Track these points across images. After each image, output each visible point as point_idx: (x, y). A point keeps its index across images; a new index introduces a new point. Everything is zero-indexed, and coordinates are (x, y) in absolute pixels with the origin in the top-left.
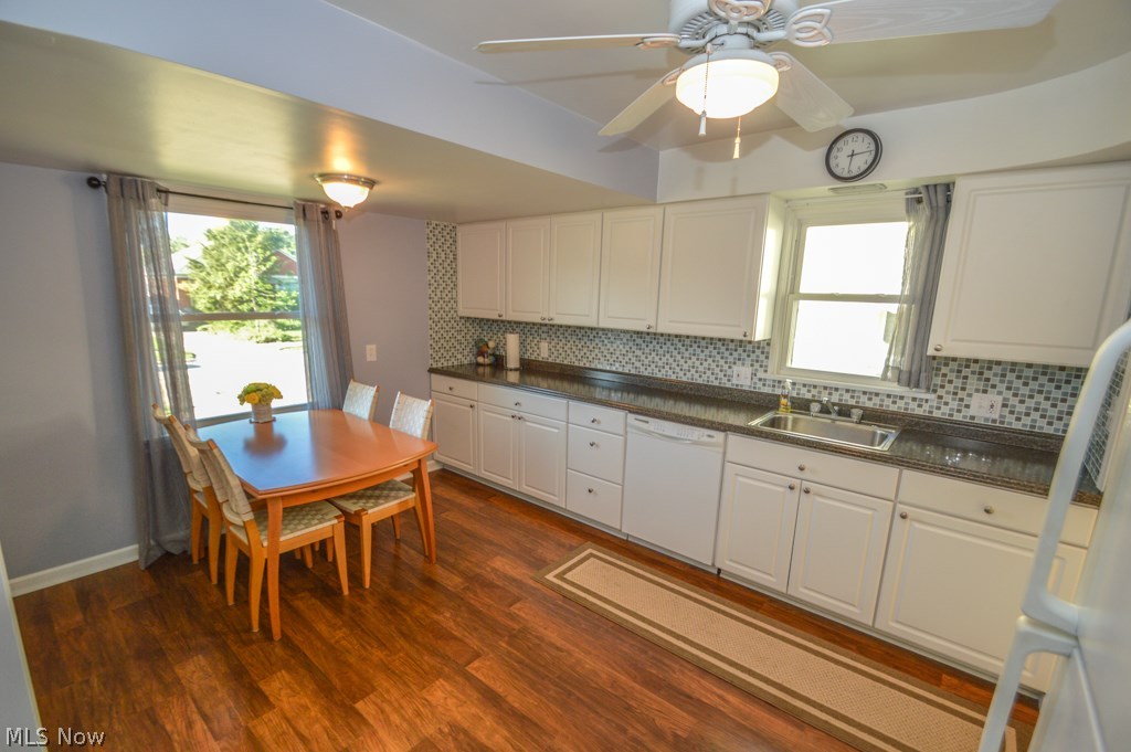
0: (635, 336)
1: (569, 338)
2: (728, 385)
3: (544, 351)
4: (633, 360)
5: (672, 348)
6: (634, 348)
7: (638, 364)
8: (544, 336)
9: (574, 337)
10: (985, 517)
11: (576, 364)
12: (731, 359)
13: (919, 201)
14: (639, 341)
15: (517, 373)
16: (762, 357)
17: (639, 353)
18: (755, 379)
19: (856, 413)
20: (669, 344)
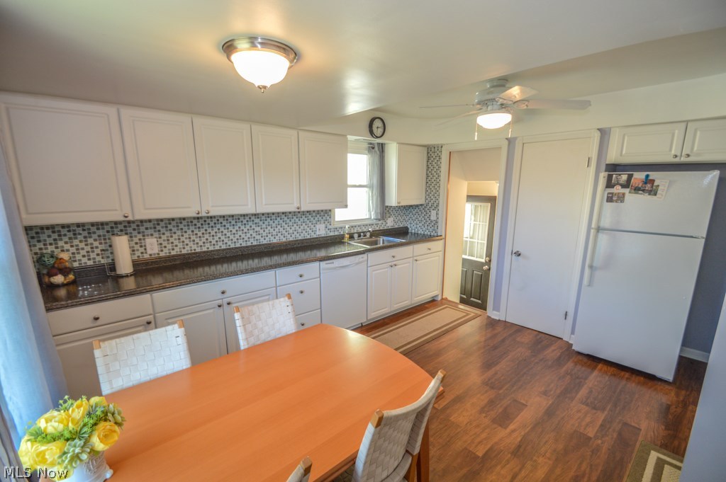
0: (253, 218)
1: (185, 229)
2: (315, 236)
3: (153, 247)
4: (254, 235)
5: (281, 221)
6: (254, 226)
7: (258, 237)
8: (149, 232)
9: (192, 228)
10: (429, 251)
11: (198, 250)
12: (314, 222)
13: (373, 148)
14: (257, 221)
15: (132, 278)
16: (328, 218)
17: (258, 229)
18: (327, 229)
19: (368, 234)
20: (278, 219)
